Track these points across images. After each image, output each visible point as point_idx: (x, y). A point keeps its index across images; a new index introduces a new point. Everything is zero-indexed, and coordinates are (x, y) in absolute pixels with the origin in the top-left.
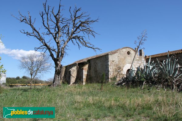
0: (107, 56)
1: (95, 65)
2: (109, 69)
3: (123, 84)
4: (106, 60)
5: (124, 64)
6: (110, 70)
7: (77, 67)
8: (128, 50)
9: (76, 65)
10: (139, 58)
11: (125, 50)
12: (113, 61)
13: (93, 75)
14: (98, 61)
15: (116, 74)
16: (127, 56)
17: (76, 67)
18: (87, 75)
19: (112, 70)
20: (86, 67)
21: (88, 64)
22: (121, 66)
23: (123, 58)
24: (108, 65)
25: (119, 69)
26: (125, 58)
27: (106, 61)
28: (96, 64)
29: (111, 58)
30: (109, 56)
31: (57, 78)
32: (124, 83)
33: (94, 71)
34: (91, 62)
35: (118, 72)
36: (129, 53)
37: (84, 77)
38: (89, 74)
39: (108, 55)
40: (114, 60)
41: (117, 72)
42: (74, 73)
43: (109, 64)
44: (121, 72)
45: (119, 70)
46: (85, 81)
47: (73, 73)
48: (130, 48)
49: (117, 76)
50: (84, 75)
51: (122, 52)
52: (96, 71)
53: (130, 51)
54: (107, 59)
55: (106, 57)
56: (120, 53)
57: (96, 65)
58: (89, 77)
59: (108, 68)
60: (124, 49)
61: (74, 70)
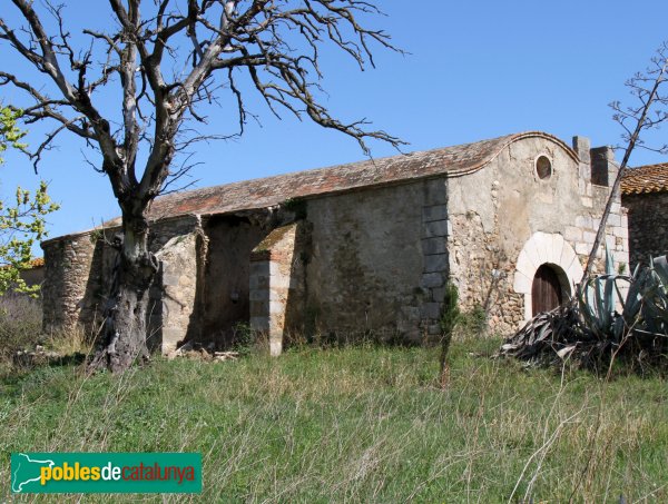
0: (434, 185)
1: (348, 235)
2: (452, 260)
3: (561, 353)
4: (427, 208)
5: (520, 230)
6: (454, 267)
7: (199, 241)
8: (541, 147)
9: (186, 230)
10: (594, 197)
11: (527, 149)
12: (469, 216)
13: (330, 292)
14: (363, 212)
15: (486, 291)
16: (536, 186)
17: (190, 241)
18: (291, 291)
19: (463, 266)
20: (284, 244)
21: (295, 227)
22: (508, 245)
23: (517, 195)
24: (439, 240)
25: (499, 261)
26: (526, 196)
27: (428, 214)
28: (356, 226)
29: (459, 198)
30: (451, 183)
31: (132, 315)
32: (567, 349)
33: (340, 268)
34: (309, 212)
35: (495, 281)
36: (544, 167)
37: (277, 307)
38: (301, 287)
39: (444, 176)
40: (473, 208)
41: (489, 283)
42: (184, 279)
43: (450, 232)
44: (509, 279)
45: (497, 268)
46: (280, 330)
47: (173, 282)
48: (551, 138)
49: (488, 302)
50: (273, 294)
51: (513, 164)
52: (352, 273)
53: (550, 159)
54: (436, 204)
55: (426, 191)
56: (501, 170)
57: (354, 234)
58: (299, 307)
59: (447, 253)
60: (520, 144)
61: (182, 261)
